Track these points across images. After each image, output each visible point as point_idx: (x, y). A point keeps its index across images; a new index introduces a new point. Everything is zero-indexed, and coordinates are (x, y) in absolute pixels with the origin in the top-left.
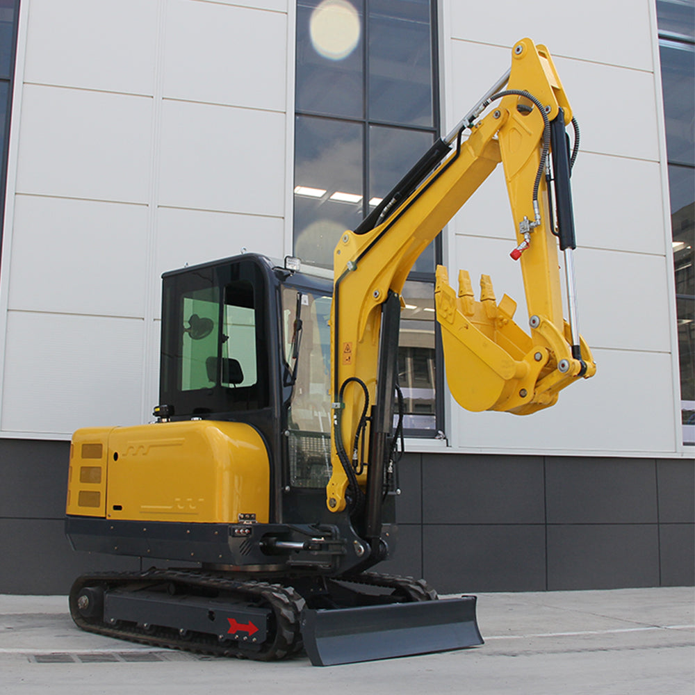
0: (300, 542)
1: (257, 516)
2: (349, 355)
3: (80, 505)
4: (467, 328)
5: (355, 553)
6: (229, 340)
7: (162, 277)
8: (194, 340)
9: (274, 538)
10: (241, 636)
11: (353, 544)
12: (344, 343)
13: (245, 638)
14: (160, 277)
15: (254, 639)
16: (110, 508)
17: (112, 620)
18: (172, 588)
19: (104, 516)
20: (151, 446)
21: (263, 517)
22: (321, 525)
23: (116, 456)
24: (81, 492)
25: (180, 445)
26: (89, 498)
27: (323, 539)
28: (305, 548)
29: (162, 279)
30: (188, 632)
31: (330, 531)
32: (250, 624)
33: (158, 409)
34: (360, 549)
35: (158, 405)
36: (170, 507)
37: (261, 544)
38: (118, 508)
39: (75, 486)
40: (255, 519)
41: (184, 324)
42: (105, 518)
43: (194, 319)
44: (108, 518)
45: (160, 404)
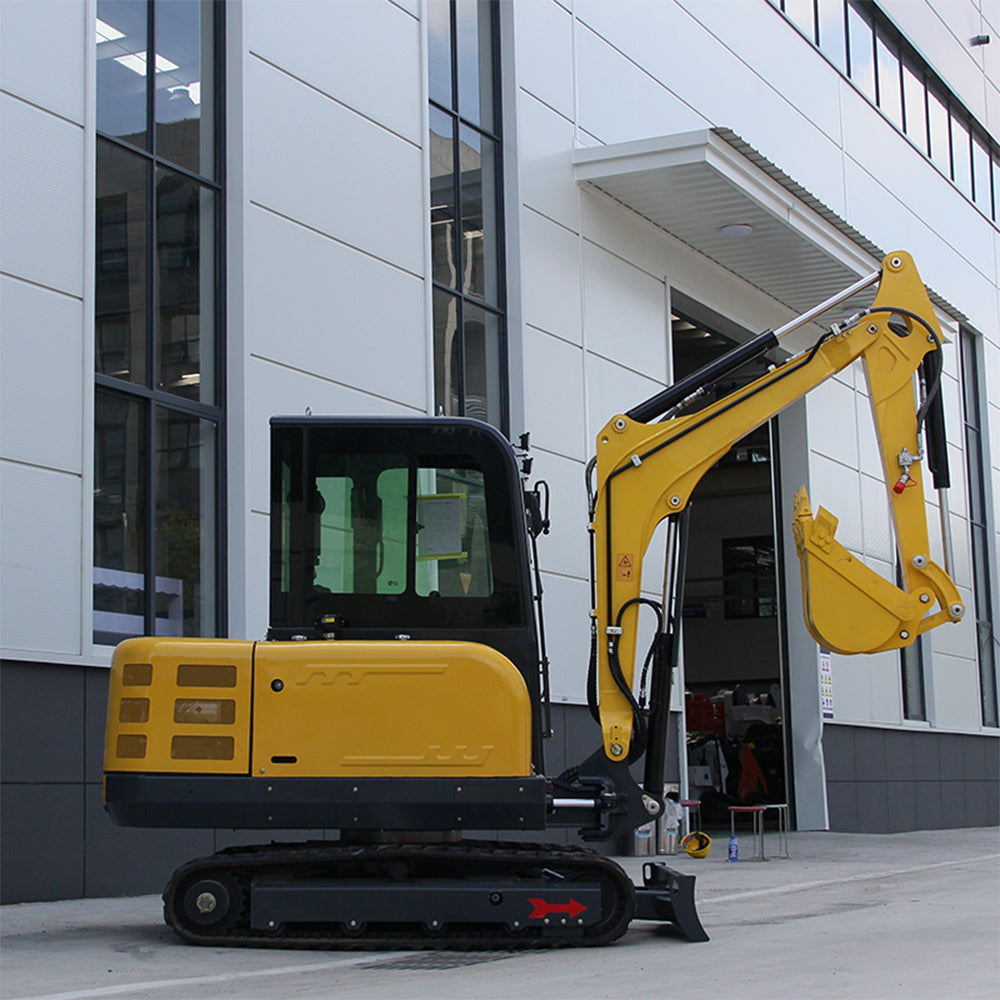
0: (590, 799)
2: (629, 569)
3: (173, 756)
4: (850, 561)
5: (645, 811)
7: (271, 423)
10: (555, 919)
11: (641, 800)
12: (618, 555)
13: (563, 921)
14: (268, 422)
15: (580, 921)
16: (264, 759)
17: (271, 924)
19: (244, 772)
20: (342, 673)
23: (276, 685)
24: (176, 736)
25: (441, 673)
28: (598, 806)
30: (450, 926)
32: (571, 903)
34: (653, 806)
36: (421, 757)
38: (284, 760)
42: (248, 775)
44: (256, 775)
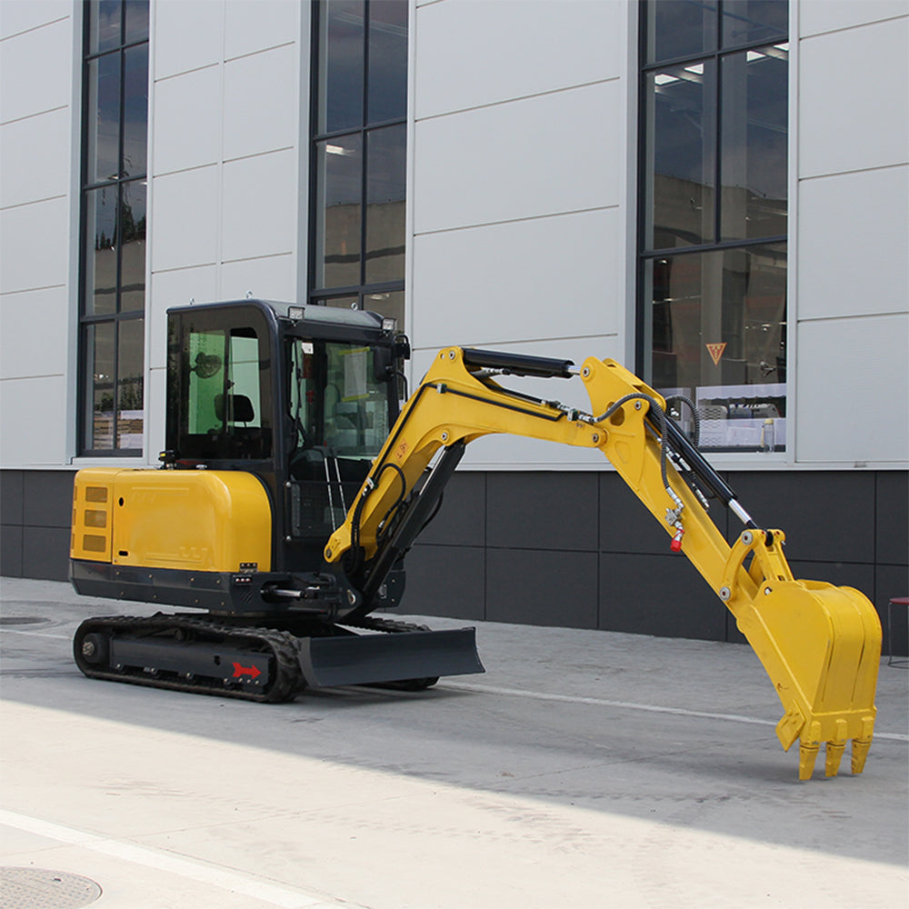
0: (298, 590)
1: (258, 565)
3: (84, 549)
5: (348, 601)
6: (234, 386)
7: (167, 312)
8: (201, 379)
9: (275, 586)
10: (245, 680)
11: (346, 594)
13: (249, 681)
14: (165, 311)
15: (257, 682)
16: (116, 553)
17: (119, 666)
18: (179, 635)
19: (109, 561)
21: (264, 565)
22: (321, 574)
23: (121, 502)
24: (85, 536)
26: (94, 543)
27: (318, 588)
28: (302, 596)
29: (167, 315)
30: (195, 676)
31: (327, 580)
32: (252, 668)
33: (164, 455)
34: (352, 598)
35: (164, 450)
36: (177, 555)
37: (262, 591)
38: (123, 553)
39: (79, 530)
40: (256, 567)
41: (191, 363)
42: (111, 563)
43: (201, 357)
44: (113, 563)
45: (167, 448)
